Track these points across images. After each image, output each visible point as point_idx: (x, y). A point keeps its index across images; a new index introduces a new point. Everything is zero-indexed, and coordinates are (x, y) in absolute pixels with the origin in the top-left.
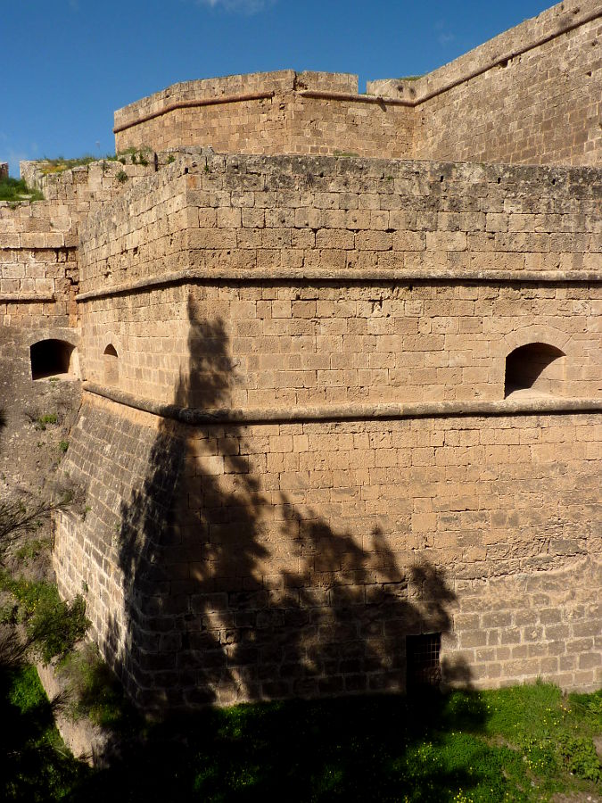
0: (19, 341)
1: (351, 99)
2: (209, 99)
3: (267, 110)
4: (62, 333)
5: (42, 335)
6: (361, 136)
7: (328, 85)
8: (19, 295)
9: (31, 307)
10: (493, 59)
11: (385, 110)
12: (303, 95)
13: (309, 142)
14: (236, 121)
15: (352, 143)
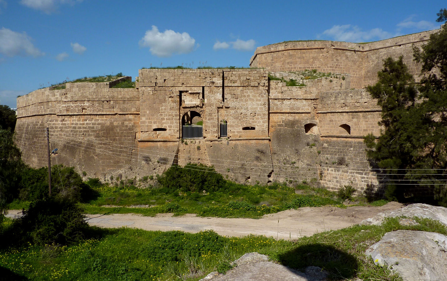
0: (301, 124)
1: (347, 50)
2: (302, 48)
3: (322, 53)
4: (313, 121)
5: (307, 122)
6: (349, 61)
7: (340, 45)
8: (301, 111)
9: (303, 114)
10: (396, 44)
11: (355, 53)
12: (334, 49)
13: (335, 63)
14: (311, 55)
15: (347, 63)
